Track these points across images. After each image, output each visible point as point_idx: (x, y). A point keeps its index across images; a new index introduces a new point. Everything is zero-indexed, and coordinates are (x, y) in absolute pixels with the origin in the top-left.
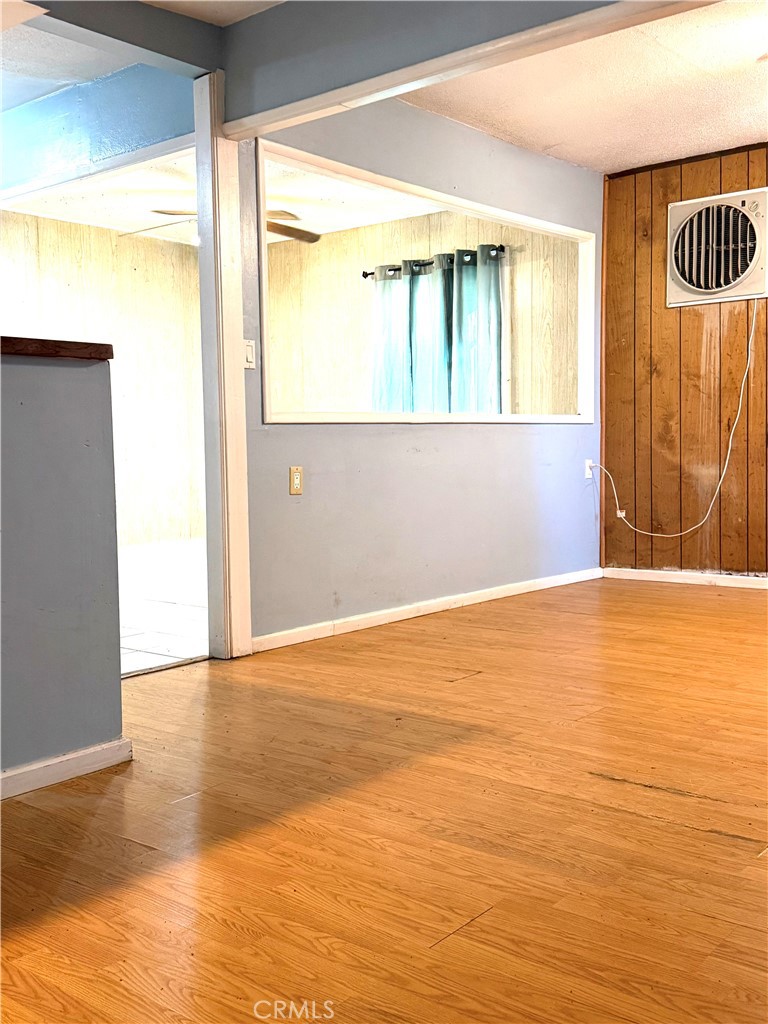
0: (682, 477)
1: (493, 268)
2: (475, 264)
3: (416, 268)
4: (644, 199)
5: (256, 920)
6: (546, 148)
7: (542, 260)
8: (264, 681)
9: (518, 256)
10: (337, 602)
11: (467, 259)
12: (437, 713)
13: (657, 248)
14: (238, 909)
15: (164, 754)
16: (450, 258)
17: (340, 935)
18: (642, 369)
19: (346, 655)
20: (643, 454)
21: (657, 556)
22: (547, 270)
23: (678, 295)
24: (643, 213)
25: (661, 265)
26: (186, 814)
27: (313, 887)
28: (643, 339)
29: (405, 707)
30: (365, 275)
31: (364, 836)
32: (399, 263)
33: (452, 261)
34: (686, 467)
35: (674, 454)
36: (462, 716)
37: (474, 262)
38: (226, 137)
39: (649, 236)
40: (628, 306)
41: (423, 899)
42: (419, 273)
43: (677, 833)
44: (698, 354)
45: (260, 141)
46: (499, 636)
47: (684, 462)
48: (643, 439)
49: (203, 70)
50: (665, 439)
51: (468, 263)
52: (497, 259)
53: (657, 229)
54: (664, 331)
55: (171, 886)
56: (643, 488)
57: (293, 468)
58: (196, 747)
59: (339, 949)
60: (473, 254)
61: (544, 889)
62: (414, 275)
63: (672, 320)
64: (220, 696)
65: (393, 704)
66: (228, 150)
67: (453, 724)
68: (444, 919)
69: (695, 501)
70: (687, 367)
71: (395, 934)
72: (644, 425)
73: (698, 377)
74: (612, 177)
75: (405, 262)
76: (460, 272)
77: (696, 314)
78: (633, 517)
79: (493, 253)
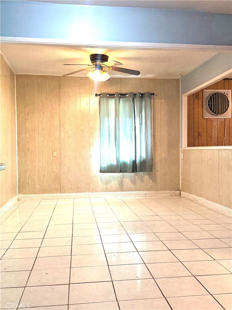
7: (164, 100)
18: (196, 135)
22: (165, 103)
23: (208, 115)
25: (201, 106)
28: (196, 126)
44: (212, 131)
53: (200, 96)
54: (202, 124)
63: (205, 122)
70: (209, 135)
77: (211, 121)
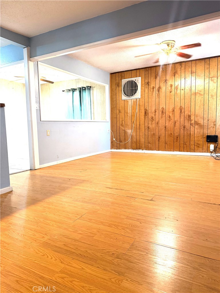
0: (125, 132)
1: (89, 91)
2: (85, 90)
3: (74, 90)
4: (117, 78)
5: (38, 220)
6: (98, 67)
8: (42, 174)
9: (94, 88)
10: (58, 157)
11: (84, 89)
12: (77, 178)
13: (120, 88)
14: (34, 218)
15: (20, 189)
16: (80, 88)
17: (55, 221)
18: (118, 112)
19: (60, 168)
20: (118, 128)
21: (121, 147)
23: (124, 97)
24: (117, 81)
25: (121, 92)
26: (24, 201)
27: (50, 213)
28: (118, 106)
29: (71, 177)
30: (63, 91)
31: (61, 202)
32: (70, 89)
33: (81, 89)
34: (126, 130)
35: (124, 128)
36: (83, 178)
37: (85, 89)
38: (31, 61)
39: (118, 86)
40: (115, 99)
41: (72, 213)
42: (74, 91)
43: (121, 197)
44: (128, 109)
45: (38, 62)
46: (91, 163)
47: (125, 129)
48: (118, 125)
49: (25, 47)
50: (122, 125)
51: (84, 90)
52: (90, 89)
53: (120, 85)
54: (121, 104)
55: (20, 215)
56: (118, 134)
57: (48, 130)
58: (26, 187)
59: (55, 224)
60: (85, 88)
61: (95, 209)
62: (73, 91)
63: (123, 102)
64: (33, 177)
65: (69, 177)
66: (31, 64)
67: (80, 180)
68: (76, 217)
69: (127, 137)
70: (126, 111)
71: (66, 220)
72: (118, 123)
73: (128, 113)
74: (111, 74)
75: (71, 89)
76: (82, 91)
77: (127, 101)
78: (116, 140)
79: (89, 88)
